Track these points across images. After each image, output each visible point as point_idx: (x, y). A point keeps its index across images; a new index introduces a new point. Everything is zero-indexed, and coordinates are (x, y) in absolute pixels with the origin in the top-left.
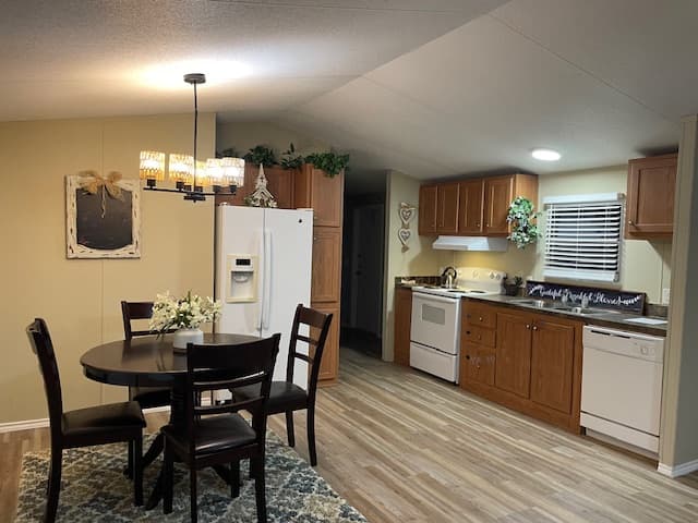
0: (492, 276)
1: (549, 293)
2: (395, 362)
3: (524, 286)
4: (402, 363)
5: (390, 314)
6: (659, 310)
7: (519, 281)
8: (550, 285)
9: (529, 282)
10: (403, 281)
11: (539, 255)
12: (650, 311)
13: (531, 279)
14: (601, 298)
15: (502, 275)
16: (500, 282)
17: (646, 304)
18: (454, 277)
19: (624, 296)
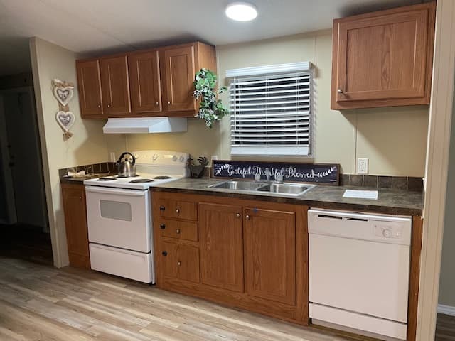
0: (175, 159)
1: (237, 171)
2: (71, 265)
3: (210, 166)
4: (81, 267)
5: (58, 212)
6: (354, 179)
7: (204, 161)
8: (237, 163)
9: (215, 162)
10: (70, 174)
11: (223, 133)
12: (345, 181)
13: (216, 158)
14: (294, 172)
15: (185, 156)
16: (184, 164)
17: (340, 175)
18: (133, 164)
19: (317, 169)
